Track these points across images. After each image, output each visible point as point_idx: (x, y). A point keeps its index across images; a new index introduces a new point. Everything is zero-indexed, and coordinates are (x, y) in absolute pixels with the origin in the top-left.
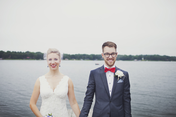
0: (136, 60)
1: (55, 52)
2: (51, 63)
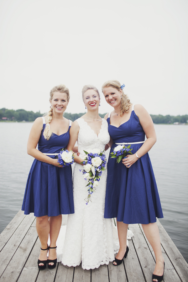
0: (177, 123)
1: (92, 88)
2: (89, 102)
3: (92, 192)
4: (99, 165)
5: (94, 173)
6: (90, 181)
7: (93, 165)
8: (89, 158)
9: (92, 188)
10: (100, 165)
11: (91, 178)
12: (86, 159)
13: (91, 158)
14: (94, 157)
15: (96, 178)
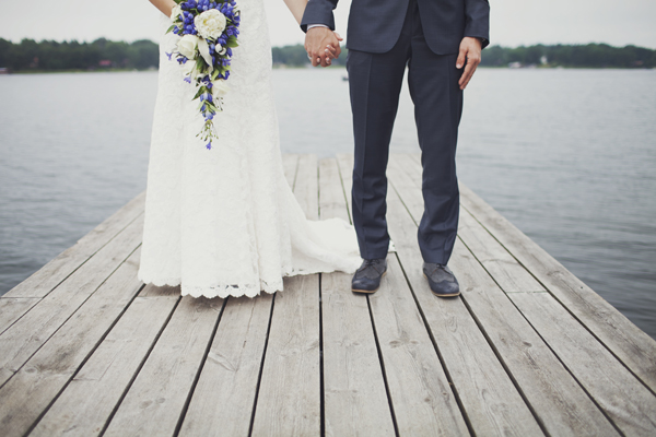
0: (517, 64)
3: (213, 113)
4: (220, 34)
5: (209, 60)
6: (202, 84)
7: (201, 37)
8: (186, 16)
9: (210, 101)
10: (224, 32)
11: (202, 76)
12: (177, 21)
13: (190, 15)
14: (201, 11)
15: (217, 73)
